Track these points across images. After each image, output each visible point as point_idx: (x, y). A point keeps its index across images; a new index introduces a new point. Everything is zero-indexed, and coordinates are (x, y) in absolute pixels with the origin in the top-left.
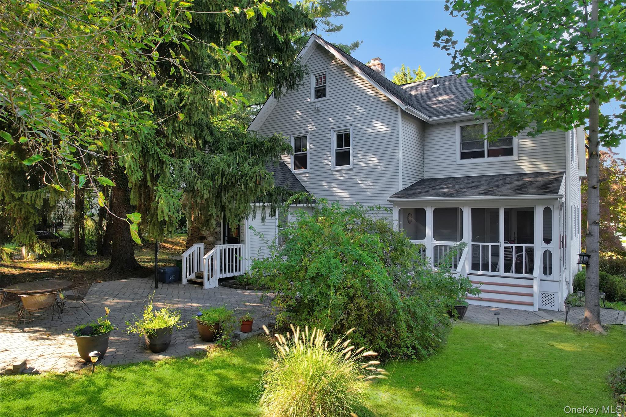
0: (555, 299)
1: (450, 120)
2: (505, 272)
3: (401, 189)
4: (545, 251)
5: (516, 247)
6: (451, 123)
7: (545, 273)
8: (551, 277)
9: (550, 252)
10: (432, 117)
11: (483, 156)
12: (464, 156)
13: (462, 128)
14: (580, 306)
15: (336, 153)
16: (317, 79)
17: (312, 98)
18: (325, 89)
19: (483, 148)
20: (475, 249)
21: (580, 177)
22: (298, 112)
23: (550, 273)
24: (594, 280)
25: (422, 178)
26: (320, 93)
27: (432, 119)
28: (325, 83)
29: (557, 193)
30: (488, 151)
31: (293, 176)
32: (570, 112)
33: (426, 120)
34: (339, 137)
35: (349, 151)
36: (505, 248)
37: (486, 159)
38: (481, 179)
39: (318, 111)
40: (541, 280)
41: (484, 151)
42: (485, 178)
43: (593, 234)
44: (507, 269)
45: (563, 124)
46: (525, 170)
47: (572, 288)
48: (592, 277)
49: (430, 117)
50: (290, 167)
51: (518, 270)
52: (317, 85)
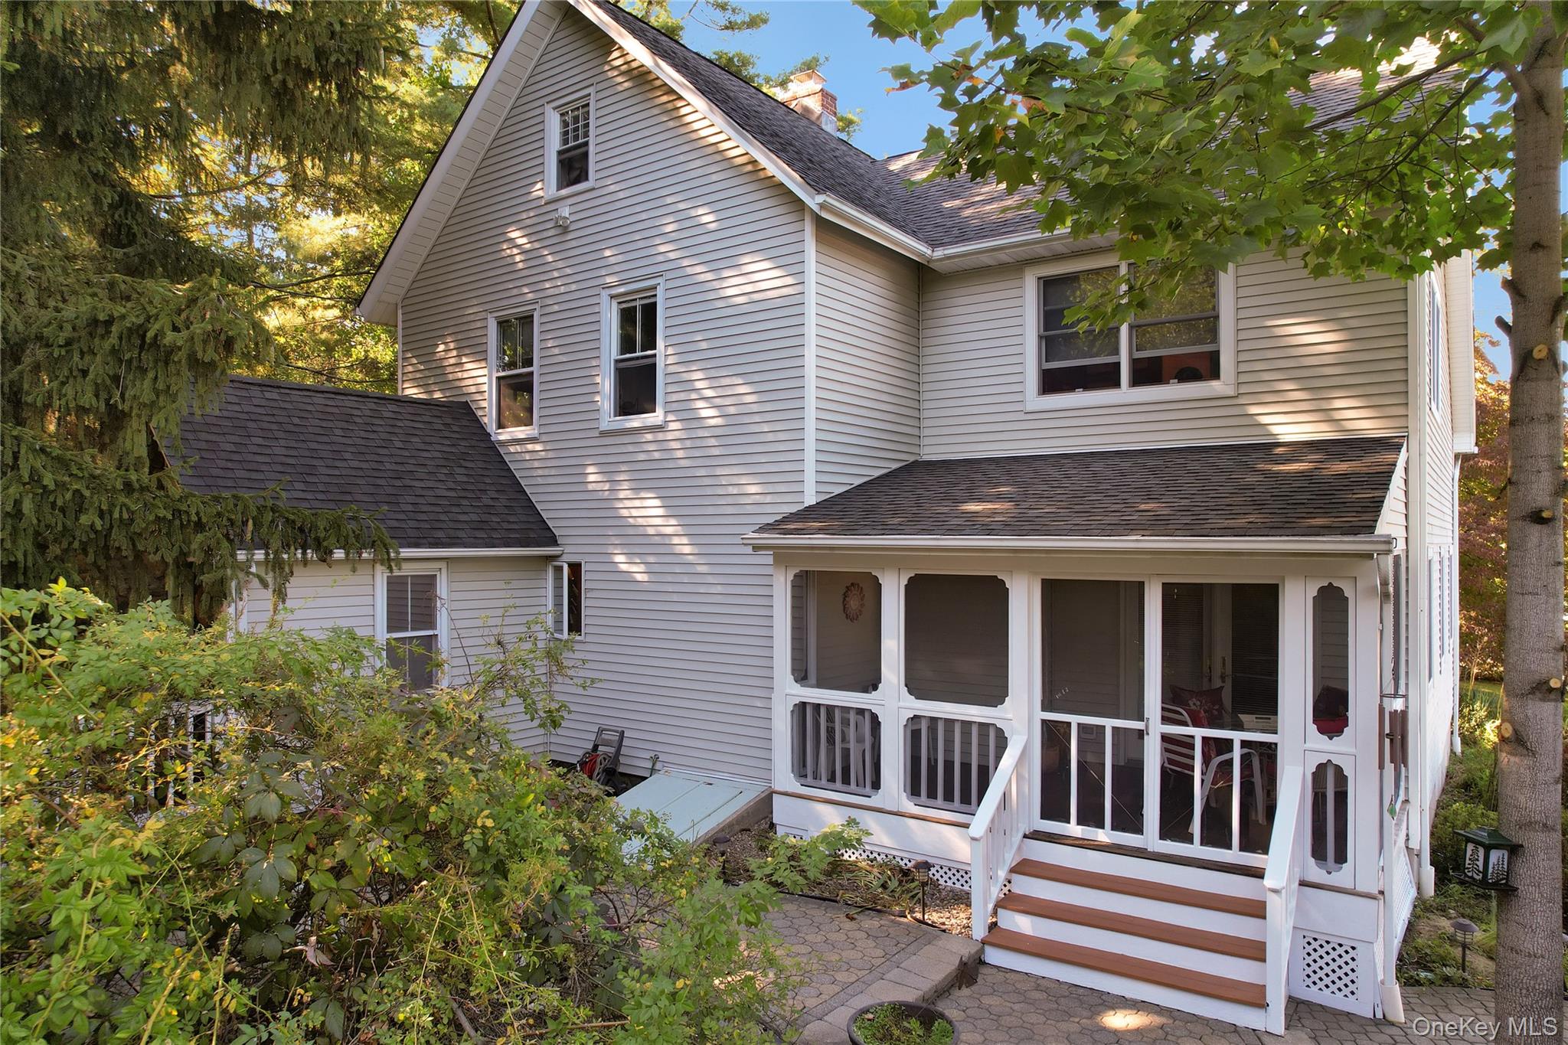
0: (1361, 965)
1: (1003, 257)
2: (1163, 836)
3: (811, 499)
4: (1321, 768)
5: (1206, 740)
6: (1010, 268)
7: (1318, 852)
8: (1342, 876)
9: (1339, 770)
10: (942, 244)
11: (1116, 384)
12: (1052, 382)
13: (1048, 285)
14: (1463, 984)
15: (617, 369)
16: (565, 124)
17: (545, 187)
18: (586, 155)
19: (1116, 351)
20: (1054, 736)
21: (1457, 456)
22: (513, 235)
23: (1341, 857)
24: (1539, 964)
25: (912, 459)
26: (573, 167)
27: (939, 253)
28: (586, 135)
29: (1371, 528)
30: (1135, 363)
31: (492, 451)
32: (1418, 199)
33: (922, 255)
34: (627, 316)
35: (654, 365)
36: (1165, 738)
37: (1125, 393)
38: (1098, 466)
39: (565, 230)
40: (1303, 884)
41: (1118, 364)
42: (1117, 460)
43: (1532, 738)
44: (1174, 825)
45: (1391, 250)
46: (1275, 430)
47: (1429, 873)
48: (1528, 946)
49: (934, 244)
50: (486, 420)
51: (1216, 833)
52: (565, 141)
